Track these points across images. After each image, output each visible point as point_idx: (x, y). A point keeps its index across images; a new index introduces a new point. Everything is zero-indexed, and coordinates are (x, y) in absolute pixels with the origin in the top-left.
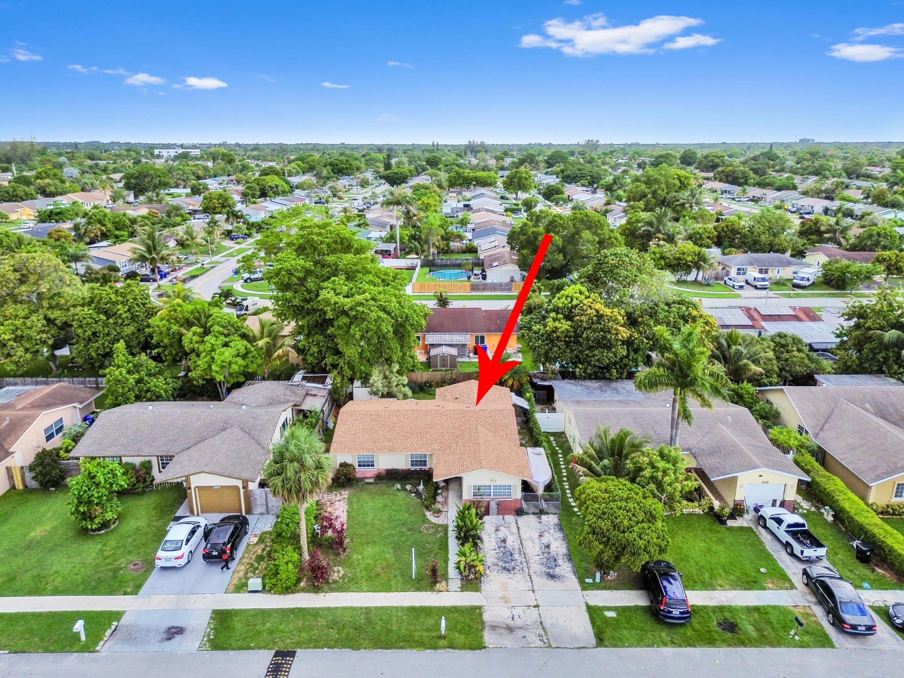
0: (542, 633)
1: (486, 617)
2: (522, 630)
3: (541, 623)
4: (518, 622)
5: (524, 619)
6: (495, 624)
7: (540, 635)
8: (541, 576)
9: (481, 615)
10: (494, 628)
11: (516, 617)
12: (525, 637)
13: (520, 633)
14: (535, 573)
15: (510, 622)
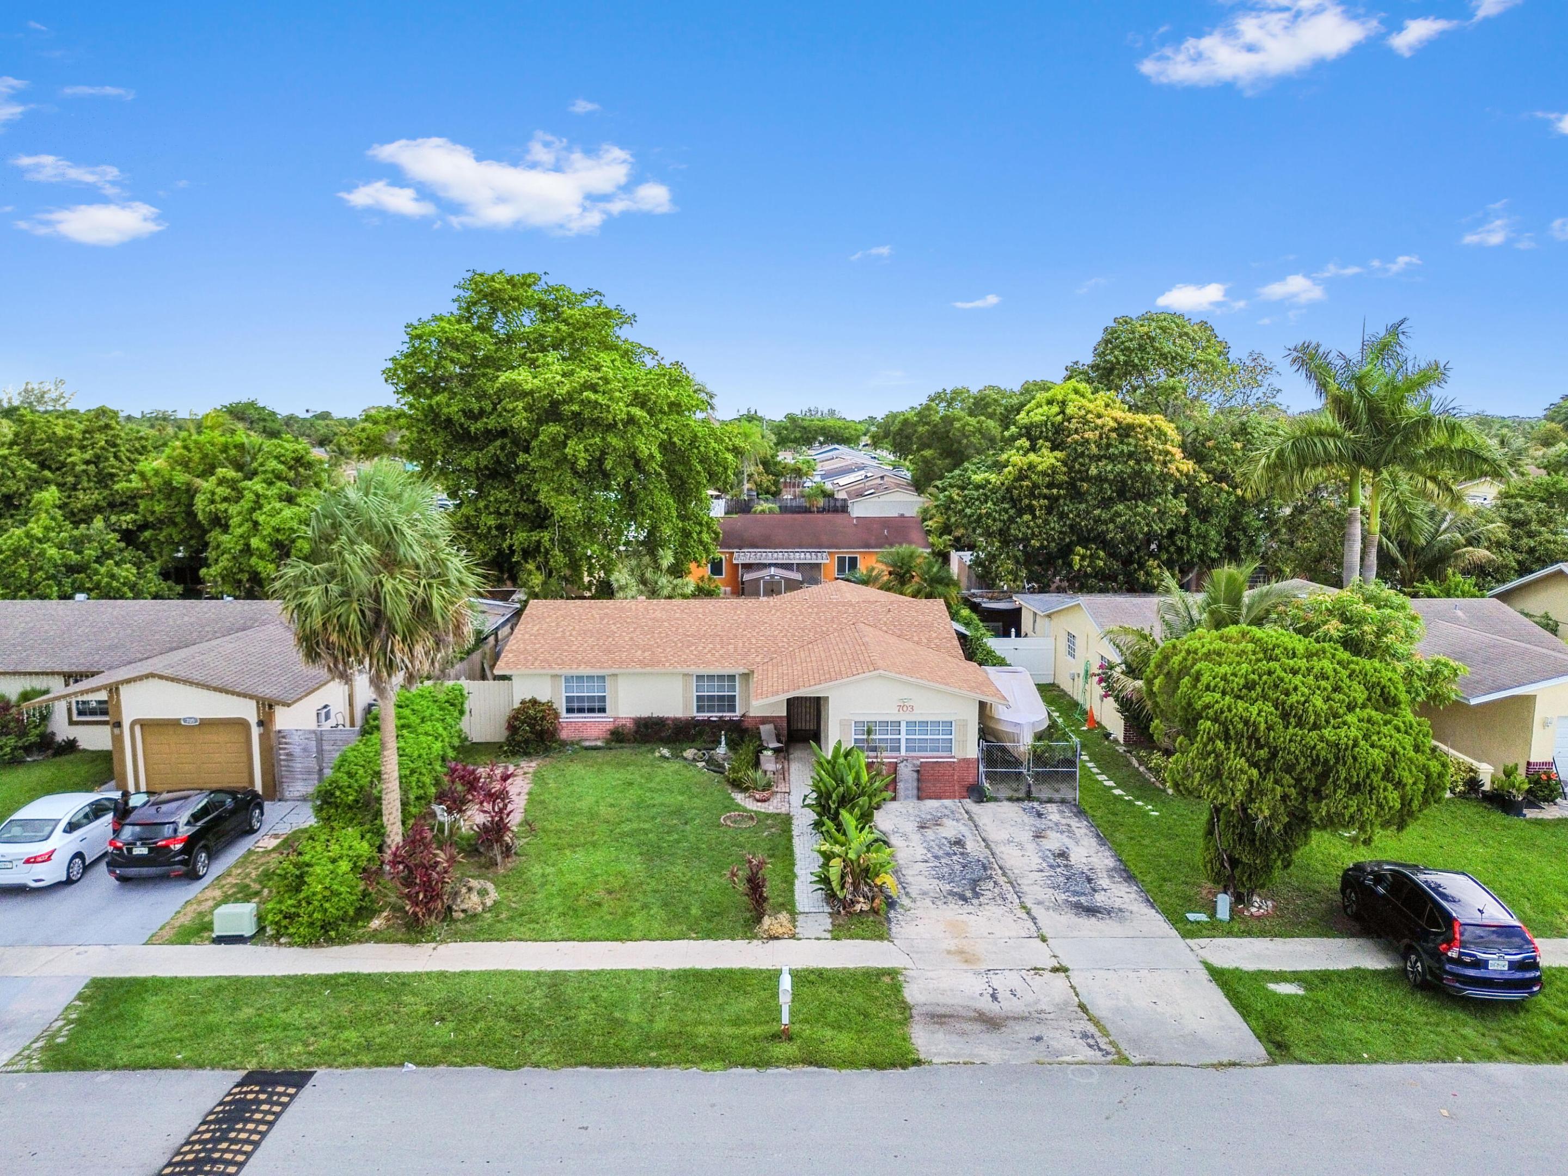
0: (1091, 1028)
1: (913, 993)
2: (1028, 1024)
3: (1082, 1007)
4: (1008, 1005)
5: (1029, 997)
6: (941, 1011)
7: (1085, 1036)
8: (1057, 907)
9: (897, 989)
10: (939, 1018)
11: (1003, 994)
12: (1039, 1039)
13: (1024, 1031)
14: (1039, 903)
15: (986, 1005)
